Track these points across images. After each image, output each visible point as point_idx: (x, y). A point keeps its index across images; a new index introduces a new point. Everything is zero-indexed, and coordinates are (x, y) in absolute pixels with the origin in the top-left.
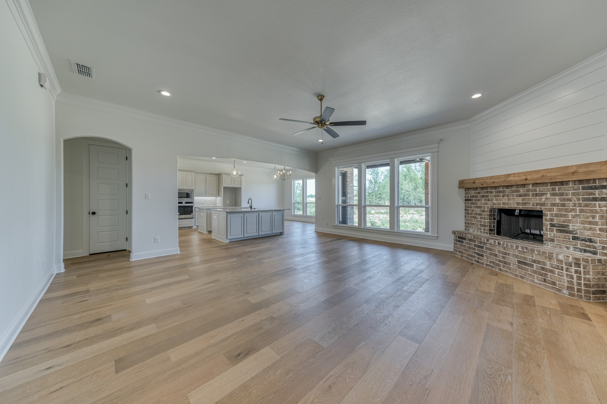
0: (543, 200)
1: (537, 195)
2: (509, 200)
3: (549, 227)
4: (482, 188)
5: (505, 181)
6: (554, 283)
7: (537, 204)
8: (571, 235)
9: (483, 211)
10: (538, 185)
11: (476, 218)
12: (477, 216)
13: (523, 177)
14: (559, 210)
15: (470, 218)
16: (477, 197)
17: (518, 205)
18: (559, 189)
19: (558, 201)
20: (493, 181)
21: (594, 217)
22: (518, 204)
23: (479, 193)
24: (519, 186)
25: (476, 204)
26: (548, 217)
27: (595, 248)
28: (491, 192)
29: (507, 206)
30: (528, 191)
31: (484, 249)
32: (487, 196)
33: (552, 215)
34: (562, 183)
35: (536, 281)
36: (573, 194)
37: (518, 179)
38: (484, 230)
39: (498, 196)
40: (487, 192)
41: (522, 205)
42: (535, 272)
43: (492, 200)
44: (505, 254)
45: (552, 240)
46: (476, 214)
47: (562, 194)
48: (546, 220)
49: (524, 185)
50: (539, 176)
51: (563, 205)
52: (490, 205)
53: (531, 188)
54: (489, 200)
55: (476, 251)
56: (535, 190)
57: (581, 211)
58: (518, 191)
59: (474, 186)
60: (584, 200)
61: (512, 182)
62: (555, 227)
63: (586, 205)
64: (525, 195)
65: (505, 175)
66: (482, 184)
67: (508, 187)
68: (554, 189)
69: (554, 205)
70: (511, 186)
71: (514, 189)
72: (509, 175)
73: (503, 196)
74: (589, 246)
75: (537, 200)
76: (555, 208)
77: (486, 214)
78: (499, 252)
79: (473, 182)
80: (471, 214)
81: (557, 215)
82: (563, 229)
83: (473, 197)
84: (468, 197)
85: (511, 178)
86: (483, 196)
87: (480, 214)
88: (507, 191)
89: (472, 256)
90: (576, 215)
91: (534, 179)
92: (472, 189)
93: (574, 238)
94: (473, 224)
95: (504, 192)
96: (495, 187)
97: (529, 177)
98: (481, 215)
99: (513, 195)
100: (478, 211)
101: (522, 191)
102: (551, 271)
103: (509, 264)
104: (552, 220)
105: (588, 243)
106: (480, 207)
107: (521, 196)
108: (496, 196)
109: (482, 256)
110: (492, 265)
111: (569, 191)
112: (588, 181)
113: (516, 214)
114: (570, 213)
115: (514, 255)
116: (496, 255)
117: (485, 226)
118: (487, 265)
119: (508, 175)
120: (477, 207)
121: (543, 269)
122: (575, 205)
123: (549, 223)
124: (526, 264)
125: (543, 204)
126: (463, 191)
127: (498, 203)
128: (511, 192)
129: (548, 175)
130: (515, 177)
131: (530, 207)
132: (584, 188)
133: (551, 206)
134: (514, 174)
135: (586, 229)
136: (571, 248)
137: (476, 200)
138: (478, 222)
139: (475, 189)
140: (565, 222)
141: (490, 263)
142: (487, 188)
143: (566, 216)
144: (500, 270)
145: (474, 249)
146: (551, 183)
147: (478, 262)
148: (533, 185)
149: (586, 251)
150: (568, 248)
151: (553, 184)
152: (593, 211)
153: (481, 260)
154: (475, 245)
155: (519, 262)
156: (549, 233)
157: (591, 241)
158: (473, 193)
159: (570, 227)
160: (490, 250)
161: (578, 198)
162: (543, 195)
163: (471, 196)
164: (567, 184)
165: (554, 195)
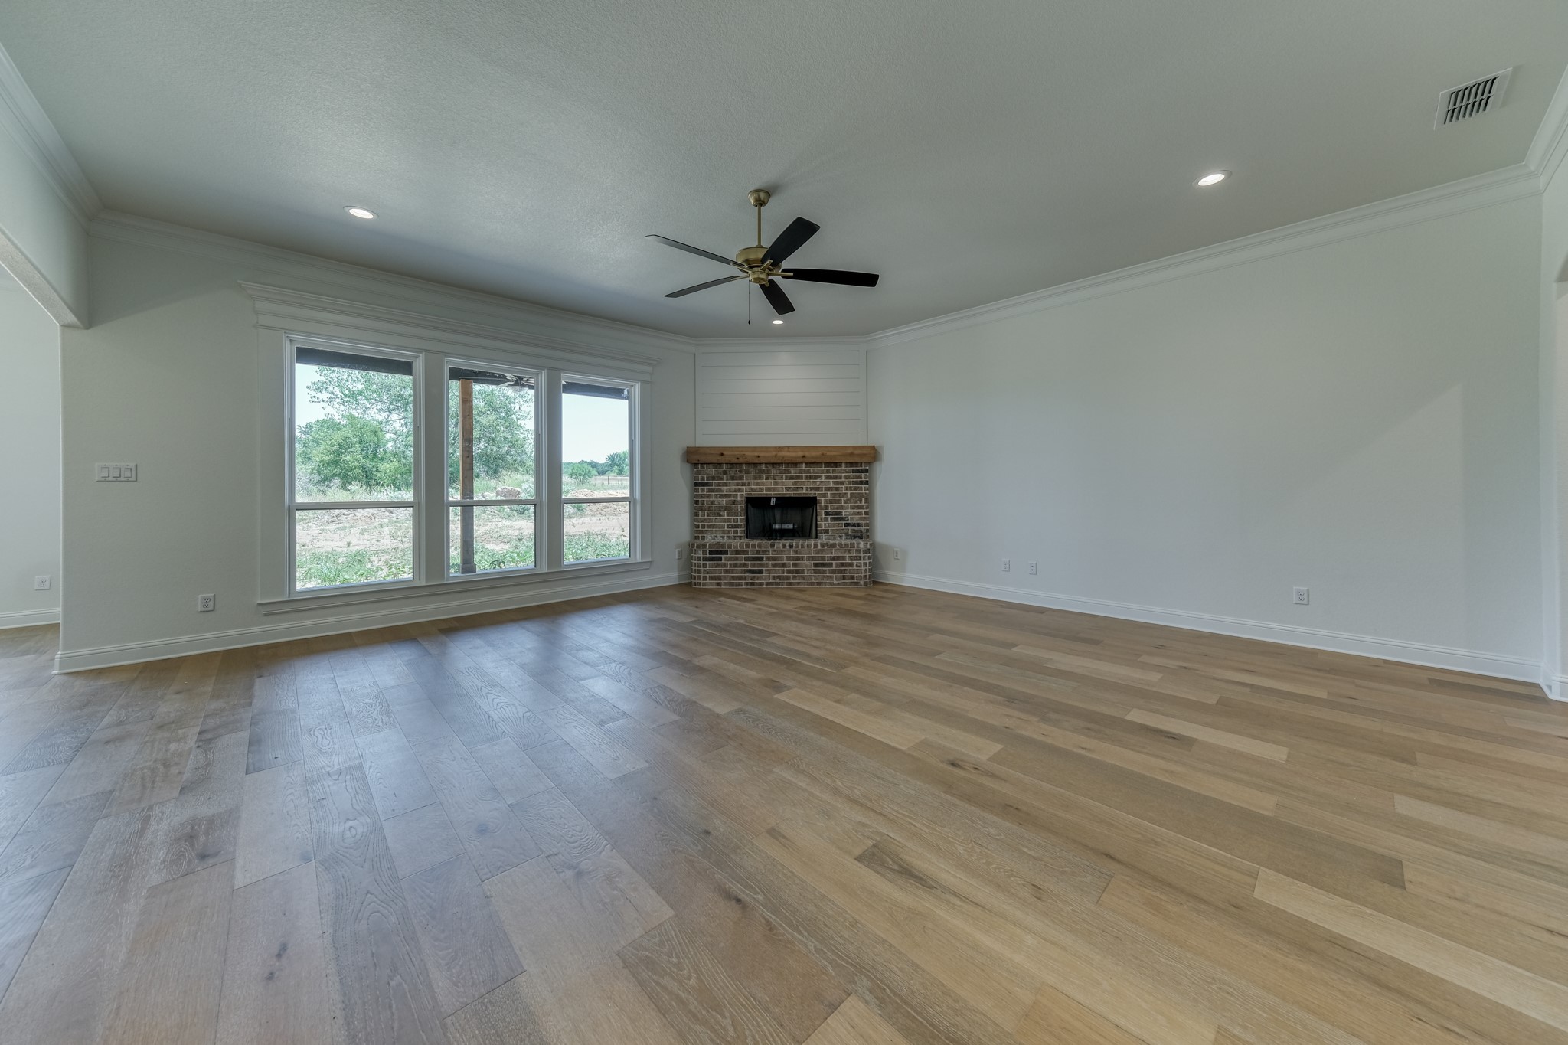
0: (818, 483)
1: (811, 477)
2: (776, 483)
3: (823, 516)
4: (732, 465)
5: (776, 455)
6: (852, 578)
7: (811, 489)
8: (844, 522)
9: (734, 503)
10: (811, 465)
11: (719, 514)
12: (721, 512)
13: (800, 454)
14: (834, 495)
15: (706, 517)
16: (721, 479)
17: (788, 491)
18: (833, 470)
19: (832, 485)
20: (756, 454)
21: (861, 501)
22: (788, 489)
23: (725, 472)
24: (790, 465)
25: (720, 490)
26: (823, 504)
27: (861, 532)
28: (747, 472)
30: (801, 471)
31: (765, 561)
32: (741, 478)
33: (826, 501)
34: (836, 464)
35: (835, 582)
36: (845, 477)
37: (793, 454)
38: (736, 532)
39: (760, 478)
40: (741, 471)
41: (794, 491)
42: (834, 572)
43: (749, 484)
44: (798, 559)
45: (827, 531)
46: (720, 508)
47: (836, 477)
48: (821, 509)
49: (795, 464)
50: (819, 453)
51: (837, 489)
52: (745, 491)
53: (804, 468)
54: (743, 484)
55: (749, 568)
56: (809, 471)
57: (852, 495)
58: (789, 472)
59: (721, 459)
60: (856, 483)
62: (830, 515)
63: (856, 489)
64: (798, 477)
65: (776, 447)
66: (738, 459)
67: (774, 465)
68: (828, 471)
69: (828, 489)
70: (779, 464)
71: (783, 468)
72: (781, 449)
73: (767, 478)
74: (857, 531)
75: (810, 484)
76: (828, 493)
77: (740, 507)
78: (789, 558)
79: (719, 452)
80: (709, 508)
81: (831, 502)
82: (837, 516)
83: (713, 478)
84: (702, 478)
86: (733, 478)
87: (726, 508)
88: (773, 471)
89: (740, 578)
90: (848, 500)
91: (813, 457)
92: (711, 466)
93: (847, 525)
94: (714, 526)
95: (768, 472)
96: (755, 465)
97: (807, 454)
98: (730, 508)
99: (782, 478)
100: (724, 502)
101: (793, 471)
102: (851, 565)
103: (803, 571)
104: (826, 507)
105: (856, 528)
106: (729, 496)
107: (792, 478)
108: (755, 478)
109: (761, 572)
110: (778, 581)
111: (843, 472)
112: (856, 464)
113: (772, 504)
114: (843, 499)
115: (809, 558)
116: (784, 565)
117: (736, 526)
118: (768, 584)
119: (779, 447)
120: (722, 496)
121: (842, 565)
122: (847, 490)
123: (823, 511)
124: (823, 565)
125: (817, 489)
126: (687, 467)
127: (760, 488)
128: (778, 472)
129: (828, 453)
130: (789, 452)
131: (803, 492)
132: (854, 471)
133: (825, 491)
134: (788, 447)
135: (854, 514)
136: (844, 537)
137: (719, 484)
138: (725, 520)
139: (720, 465)
140: (837, 509)
141: (774, 579)
142: (740, 465)
143: (839, 501)
144: (790, 584)
145: (745, 565)
146: (825, 463)
147: (752, 584)
148: (806, 464)
149: (855, 537)
150: (841, 537)
151: (828, 464)
152: (861, 495)
153: (758, 579)
154: (746, 559)
155: (816, 565)
156: (823, 523)
157: (859, 525)
158: (712, 471)
159: (843, 514)
160: (774, 559)
161: (849, 482)
162: (816, 477)
163: (708, 478)
164: (840, 466)
165: (828, 477)
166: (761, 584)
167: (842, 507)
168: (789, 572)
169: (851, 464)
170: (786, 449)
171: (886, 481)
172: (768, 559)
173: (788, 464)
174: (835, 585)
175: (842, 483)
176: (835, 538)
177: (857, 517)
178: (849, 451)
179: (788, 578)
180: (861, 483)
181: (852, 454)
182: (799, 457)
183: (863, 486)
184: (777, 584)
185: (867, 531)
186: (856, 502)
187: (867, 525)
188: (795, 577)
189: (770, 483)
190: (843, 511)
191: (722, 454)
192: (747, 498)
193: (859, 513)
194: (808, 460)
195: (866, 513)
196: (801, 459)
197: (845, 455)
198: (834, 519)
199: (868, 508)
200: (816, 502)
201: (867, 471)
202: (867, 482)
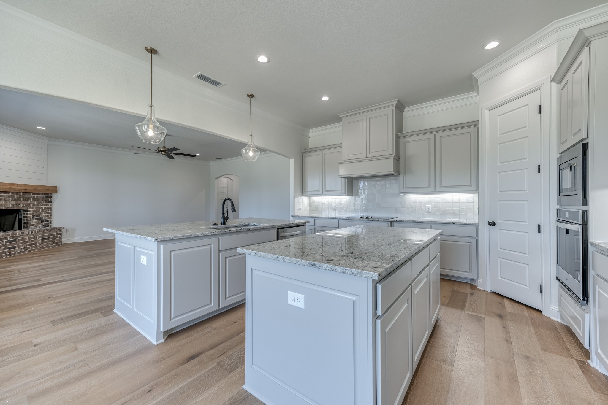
0: (29, 202)
1: (25, 199)
2: (6, 202)
3: (31, 218)
5: (10, 188)
6: (57, 243)
7: (26, 205)
8: (41, 220)
10: (26, 193)
13: (24, 188)
14: (36, 208)
18: (36, 196)
19: (36, 203)
21: (48, 210)
22: (13, 205)
24: (14, 193)
26: (31, 212)
27: (48, 224)
29: (4, 207)
30: (20, 196)
31: (17, 242)
33: (33, 211)
34: (38, 194)
35: (50, 246)
36: (42, 200)
37: (20, 188)
41: (16, 206)
42: (50, 241)
44: (34, 238)
45: (33, 225)
47: (38, 200)
48: (30, 214)
49: (17, 193)
51: (38, 205)
53: (22, 195)
55: (8, 247)
56: (24, 196)
57: (45, 208)
58: (14, 196)
60: (46, 202)
61: (16, 190)
62: (35, 217)
63: (46, 205)
64: (18, 199)
65: (10, 184)
67: (6, 193)
68: (34, 197)
69: (34, 205)
70: (8, 192)
71: (10, 194)
72: (13, 184)
74: (46, 224)
75: (25, 202)
76: (34, 207)
78: (29, 238)
81: (36, 211)
82: (38, 218)
85: (15, 187)
88: (5, 196)
90: (43, 210)
91: (30, 190)
93: (42, 221)
97: (27, 188)
99: (9, 199)
101: (16, 196)
102: (57, 237)
103: (36, 244)
104: (33, 214)
105: (46, 223)
107: (15, 200)
109: (14, 247)
110: (24, 250)
111: (41, 197)
112: (47, 194)
114: (40, 209)
115: (39, 237)
116: (27, 242)
118: (18, 253)
121: (54, 238)
122: (42, 205)
123: (31, 216)
124: (46, 239)
125: (28, 205)
128: (7, 196)
129: (38, 189)
130: (18, 186)
131: (21, 207)
132: (45, 197)
133: (33, 206)
134: (17, 184)
135: (46, 216)
136: (41, 227)
140: (38, 214)
141: (22, 250)
143: (39, 211)
144: (30, 251)
145: (6, 245)
146: (32, 193)
147: (9, 255)
148: (23, 193)
149: (46, 226)
150: (39, 227)
151: (34, 193)
152: (48, 208)
153: (13, 252)
154: (6, 242)
155: (42, 240)
156: (31, 221)
157: (47, 221)
159: (41, 216)
160: (22, 240)
161: (44, 202)
162: (28, 199)
164: (40, 194)
165: (34, 199)
166: (14, 254)
167: (40, 213)
168: (29, 245)
169: (45, 194)
170: (16, 185)
171: (57, 201)
172: (19, 240)
174: (50, 247)
175: (41, 202)
176: (36, 228)
177: (47, 218)
178: (47, 188)
179: (29, 248)
180: (49, 202)
181: (48, 190)
182: (22, 189)
183: (49, 204)
184: (23, 252)
185: (51, 223)
186: (47, 211)
187: (51, 221)
188: (32, 247)
190: (41, 215)
193: (48, 216)
194: (26, 191)
195: (51, 215)
196: (24, 191)
197: (45, 190)
198: (36, 219)
199: (51, 213)
200: (27, 211)
201: (51, 197)
202: (51, 202)
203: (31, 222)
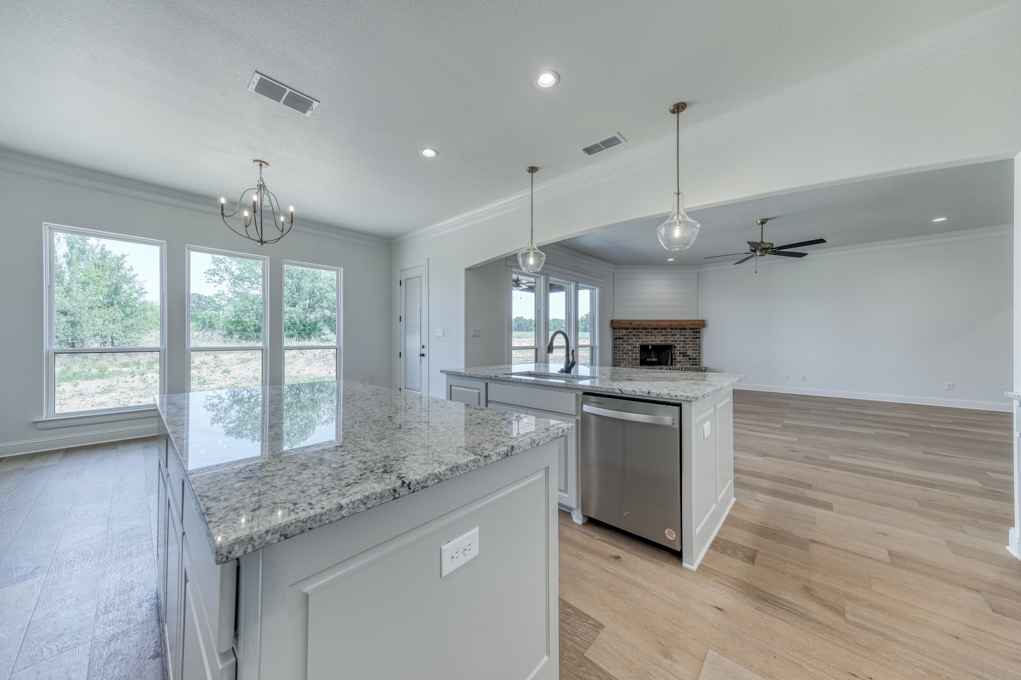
0: (676, 338)
1: (672, 335)
2: (655, 338)
3: (678, 354)
4: (634, 329)
5: (657, 324)
7: (673, 341)
8: (688, 357)
9: (635, 347)
10: (672, 329)
11: (627, 353)
12: (629, 352)
13: (669, 324)
14: (683, 344)
15: (620, 354)
16: (629, 336)
18: (683, 332)
19: (683, 339)
20: (648, 323)
21: (697, 347)
22: (661, 341)
23: (630, 332)
25: (628, 341)
27: (696, 362)
28: (642, 332)
30: (668, 332)
32: (638, 335)
33: (680, 347)
34: (684, 329)
36: (689, 335)
37: (666, 324)
38: (636, 362)
39: (648, 335)
40: (638, 332)
41: (664, 342)
43: (642, 338)
45: (680, 362)
46: (628, 350)
47: (684, 335)
48: (677, 350)
49: (665, 329)
51: (685, 341)
52: (640, 342)
54: (640, 338)
56: (671, 332)
57: (692, 344)
58: (662, 332)
59: (631, 326)
60: (693, 338)
61: (662, 326)
62: (681, 354)
63: (694, 341)
64: (666, 335)
65: (657, 320)
66: (639, 326)
67: (654, 329)
68: (681, 332)
69: (681, 341)
70: (657, 329)
71: (659, 330)
72: (660, 321)
73: (651, 336)
74: (694, 362)
75: (672, 338)
76: (681, 343)
77: (638, 350)
79: (629, 322)
80: (623, 351)
81: (682, 347)
82: (685, 355)
83: (625, 335)
84: (619, 335)
85: (661, 323)
86: (634, 335)
87: (631, 350)
88: (654, 332)
90: (690, 347)
92: (624, 329)
93: (690, 359)
94: (625, 359)
95: (652, 332)
96: (645, 329)
97: (672, 324)
98: (633, 350)
99: (658, 335)
100: (630, 347)
101: (664, 332)
104: (680, 350)
106: (633, 344)
107: (663, 335)
108: (645, 335)
111: (688, 333)
112: (695, 328)
113: (650, 348)
114: (688, 346)
117: (636, 359)
120: (629, 344)
122: (689, 341)
123: (678, 352)
125: (675, 341)
126: (611, 329)
127: (647, 341)
128: (657, 332)
129: (682, 323)
130: (664, 322)
131: (669, 343)
132: (693, 332)
135: (693, 353)
137: (627, 338)
138: (630, 356)
139: (628, 329)
140: (685, 351)
142: (638, 329)
143: (686, 347)
148: (670, 328)
149: (693, 365)
150: (687, 365)
151: (681, 329)
152: (696, 344)
157: (695, 359)
158: (624, 332)
161: (691, 338)
162: (675, 335)
163: (622, 335)
164: (687, 329)
165: (680, 335)
167: (687, 350)
169: (692, 329)
170: (662, 321)
171: (708, 338)
173: (661, 329)
175: (688, 338)
176: (684, 365)
177: (694, 355)
178: (692, 323)
180: (697, 338)
181: (694, 324)
183: (698, 340)
185: (699, 362)
186: (694, 348)
187: (699, 359)
189: (653, 338)
190: (688, 352)
191: (631, 323)
192: (641, 345)
193: (696, 353)
194: (672, 327)
195: (699, 353)
196: (669, 327)
197: (690, 324)
198: (683, 356)
199: (699, 350)
200: (675, 347)
201: (699, 332)
202: (699, 338)
203: (678, 359)
